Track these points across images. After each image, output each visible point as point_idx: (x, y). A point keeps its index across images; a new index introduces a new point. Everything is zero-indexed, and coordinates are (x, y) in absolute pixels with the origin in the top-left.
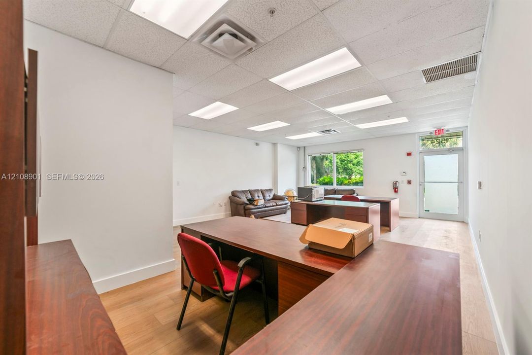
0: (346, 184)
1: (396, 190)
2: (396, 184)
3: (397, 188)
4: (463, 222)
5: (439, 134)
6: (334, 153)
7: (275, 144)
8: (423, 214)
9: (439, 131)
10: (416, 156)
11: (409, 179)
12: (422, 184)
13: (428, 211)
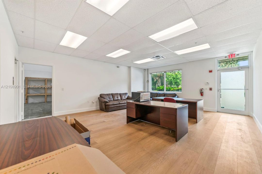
0: (172, 91)
1: (202, 94)
2: (202, 90)
3: (203, 93)
4: (249, 116)
5: (232, 57)
6: (164, 72)
7: (129, 67)
8: (220, 109)
9: (231, 55)
10: (215, 72)
11: (211, 87)
12: (219, 90)
13: (224, 108)
